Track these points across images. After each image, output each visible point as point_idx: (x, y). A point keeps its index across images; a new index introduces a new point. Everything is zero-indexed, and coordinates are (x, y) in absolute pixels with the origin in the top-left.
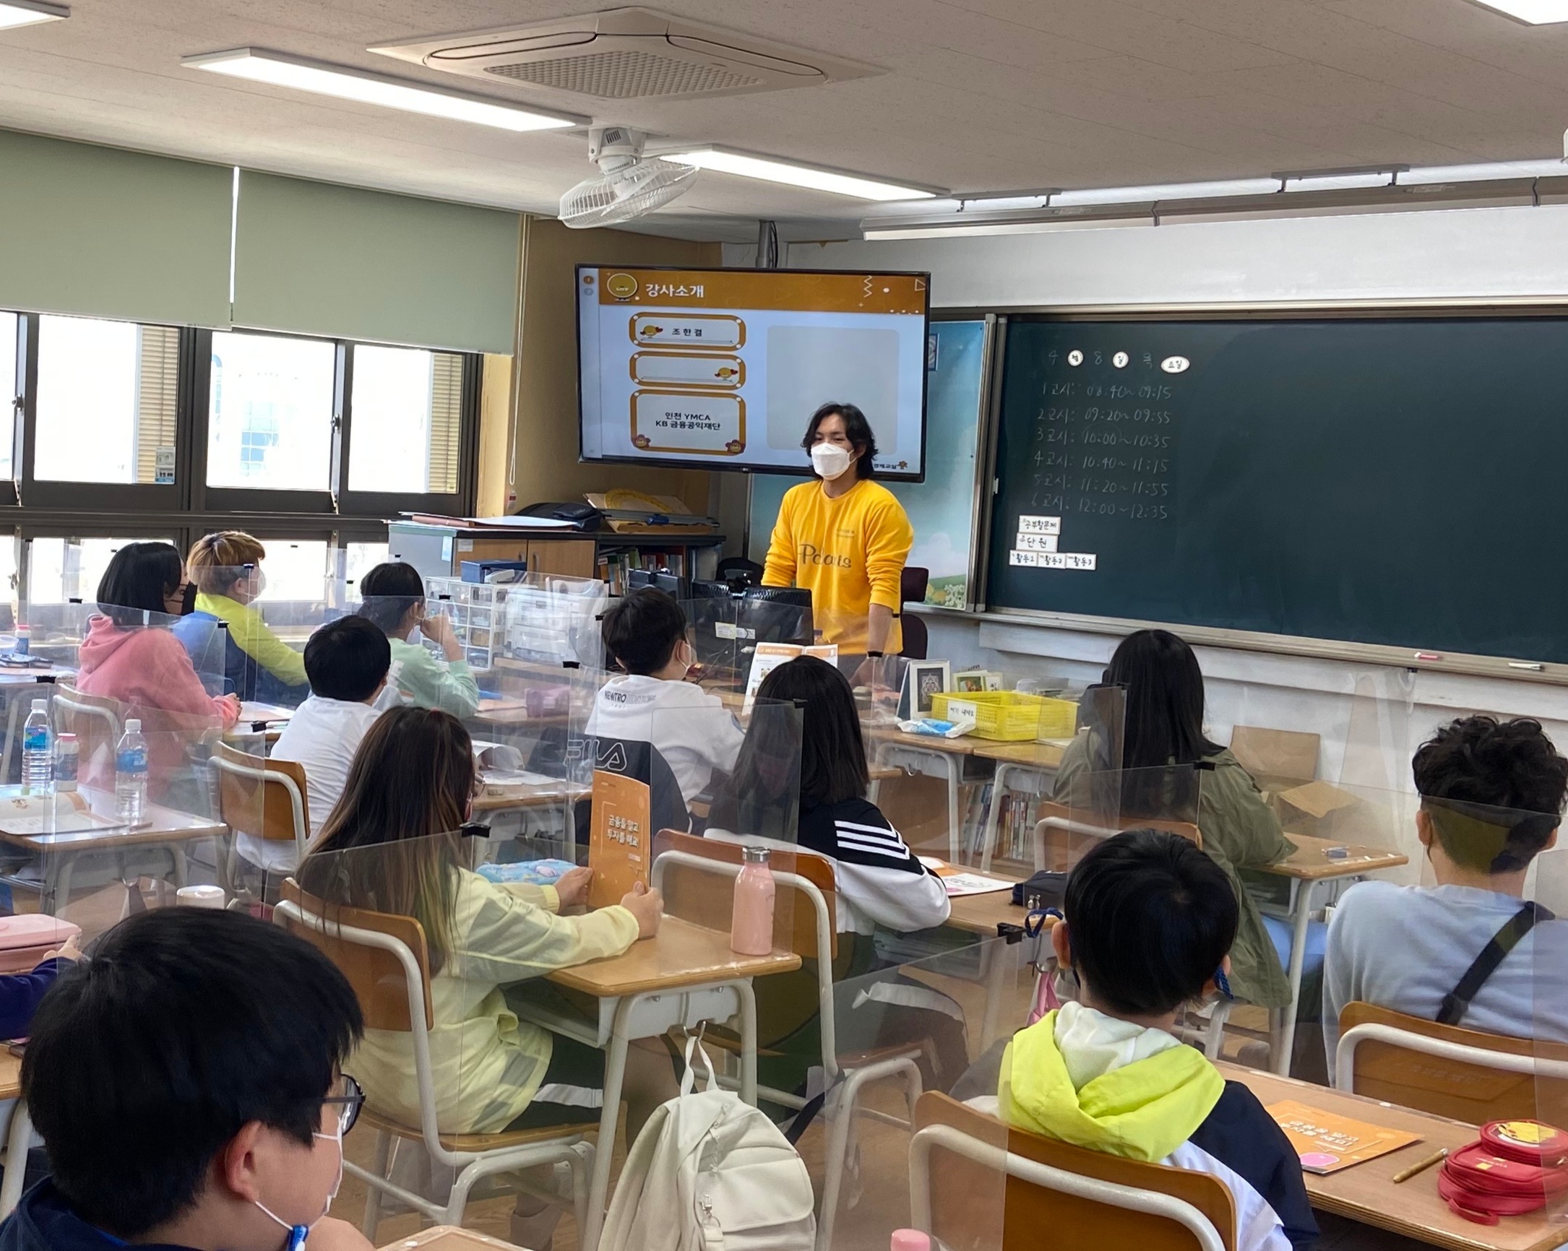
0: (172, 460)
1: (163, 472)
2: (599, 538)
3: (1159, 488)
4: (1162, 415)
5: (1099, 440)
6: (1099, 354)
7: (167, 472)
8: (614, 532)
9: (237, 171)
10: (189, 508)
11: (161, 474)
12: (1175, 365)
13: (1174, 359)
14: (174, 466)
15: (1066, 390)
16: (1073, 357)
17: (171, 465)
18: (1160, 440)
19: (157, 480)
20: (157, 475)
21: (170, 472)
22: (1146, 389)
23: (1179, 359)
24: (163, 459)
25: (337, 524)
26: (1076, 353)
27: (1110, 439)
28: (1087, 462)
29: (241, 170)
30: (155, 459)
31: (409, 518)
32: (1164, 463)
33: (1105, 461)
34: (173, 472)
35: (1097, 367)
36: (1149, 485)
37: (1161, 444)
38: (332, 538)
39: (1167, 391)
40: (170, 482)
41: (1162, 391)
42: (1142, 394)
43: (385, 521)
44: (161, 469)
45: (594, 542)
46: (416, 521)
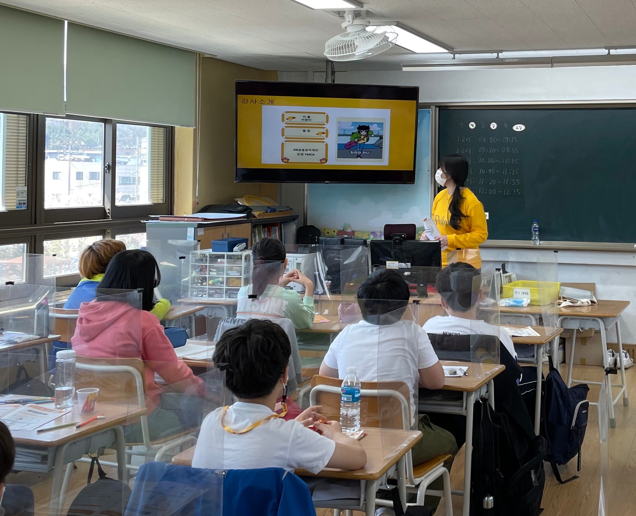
0: (25, 195)
1: (20, 202)
2: (253, 221)
3: (515, 181)
4: (514, 150)
5: (486, 162)
6: (483, 124)
7: (22, 202)
8: (256, 218)
9: (66, 22)
10: (35, 223)
11: (19, 203)
12: (519, 128)
13: (518, 125)
14: (26, 199)
15: (468, 139)
16: (471, 125)
17: (24, 198)
18: (514, 160)
19: (17, 207)
20: (17, 204)
21: (24, 202)
22: (506, 138)
23: (520, 125)
24: (20, 194)
25: (109, 225)
26: (472, 123)
27: (491, 161)
28: (482, 171)
29: (68, 23)
30: (15, 195)
31: (157, 219)
32: (517, 170)
33: (490, 171)
34: (26, 202)
35: (483, 128)
36: (511, 180)
37: (515, 162)
38: (106, 233)
39: (515, 139)
40: (24, 208)
41: (514, 139)
42: (504, 140)
43: (142, 221)
44: (19, 200)
45: (251, 223)
46: (161, 220)
